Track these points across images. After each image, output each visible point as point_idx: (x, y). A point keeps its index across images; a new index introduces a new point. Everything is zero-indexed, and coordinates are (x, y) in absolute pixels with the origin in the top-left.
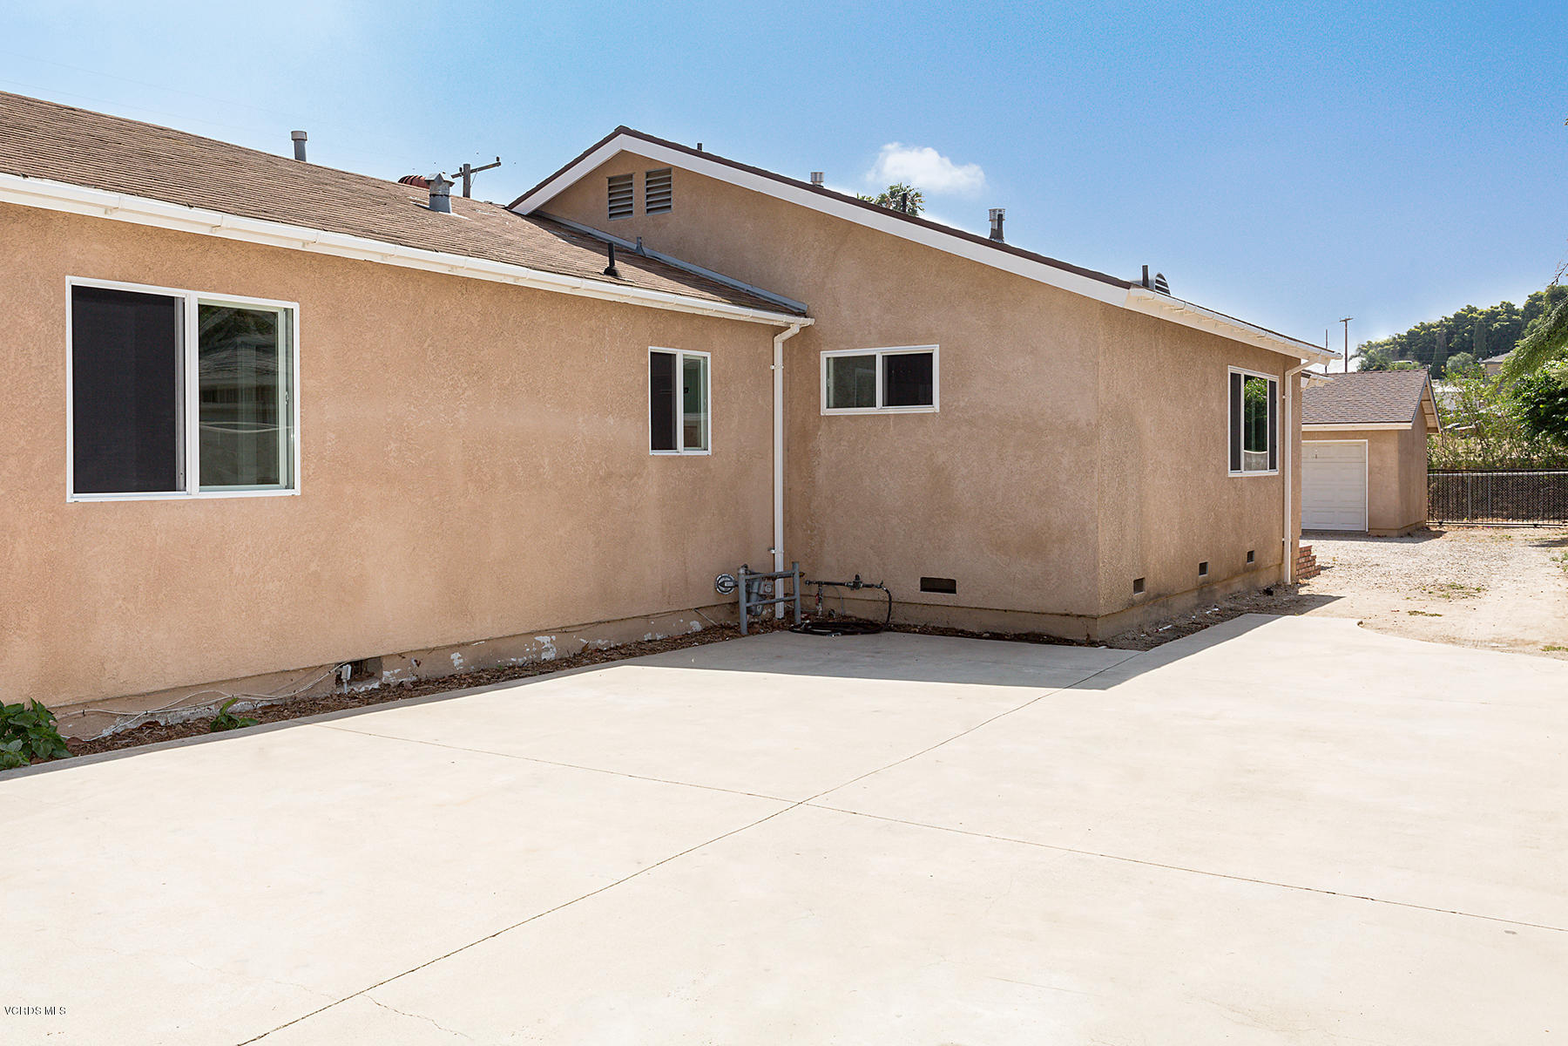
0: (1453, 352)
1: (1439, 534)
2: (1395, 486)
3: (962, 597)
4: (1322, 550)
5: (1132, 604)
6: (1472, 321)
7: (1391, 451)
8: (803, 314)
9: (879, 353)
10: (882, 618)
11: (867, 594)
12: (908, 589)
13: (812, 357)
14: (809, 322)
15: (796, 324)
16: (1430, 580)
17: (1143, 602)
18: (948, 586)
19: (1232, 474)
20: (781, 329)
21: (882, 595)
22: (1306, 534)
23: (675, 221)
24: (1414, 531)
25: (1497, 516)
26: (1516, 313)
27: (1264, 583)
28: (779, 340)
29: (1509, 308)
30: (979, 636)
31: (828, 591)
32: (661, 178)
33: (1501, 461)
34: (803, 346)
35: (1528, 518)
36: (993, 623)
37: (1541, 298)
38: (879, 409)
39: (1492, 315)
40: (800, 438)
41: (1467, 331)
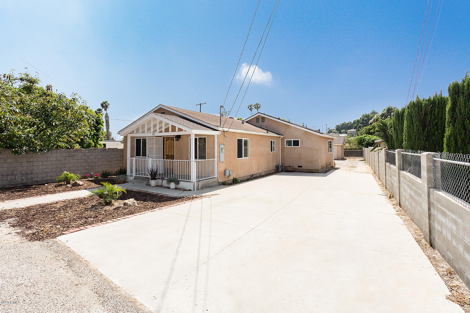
0: (342, 129)
1: (346, 159)
2: (340, 153)
3: (303, 168)
4: (335, 161)
5: (322, 169)
6: (345, 124)
7: (340, 148)
8: (283, 135)
9: (292, 140)
10: (294, 171)
11: (291, 168)
12: (296, 167)
13: (284, 140)
14: (283, 136)
15: (282, 137)
16: (350, 166)
17: (323, 168)
18: (301, 167)
19: (329, 153)
20: (280, 137)
21: (293, 168)
22: (335, 159)
23: (265, 123)
24: (343, 159)
25: (353, 156)
26: (352, 123)
27: (331, 166)
28: (280, 138)
29: (351, 123)
30: (305, 172)
31: (286, 167)
32: (263, 119)
33: (353, 148)
34: (283, 139)
35: (357, 157)
36: (306, 171)
37: (356, 121)
38: (292, 146)
39: (348, 124)
40: (282, 149)
41: (344, 126)
